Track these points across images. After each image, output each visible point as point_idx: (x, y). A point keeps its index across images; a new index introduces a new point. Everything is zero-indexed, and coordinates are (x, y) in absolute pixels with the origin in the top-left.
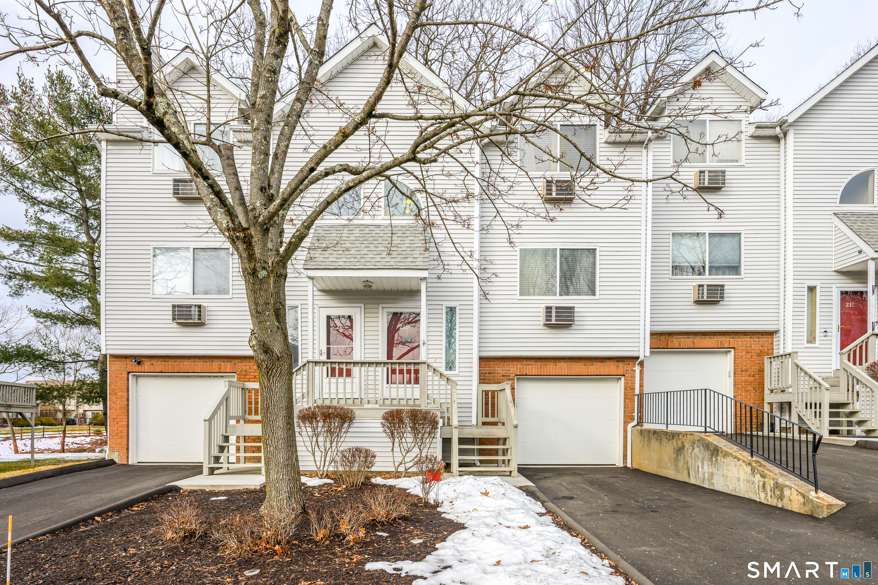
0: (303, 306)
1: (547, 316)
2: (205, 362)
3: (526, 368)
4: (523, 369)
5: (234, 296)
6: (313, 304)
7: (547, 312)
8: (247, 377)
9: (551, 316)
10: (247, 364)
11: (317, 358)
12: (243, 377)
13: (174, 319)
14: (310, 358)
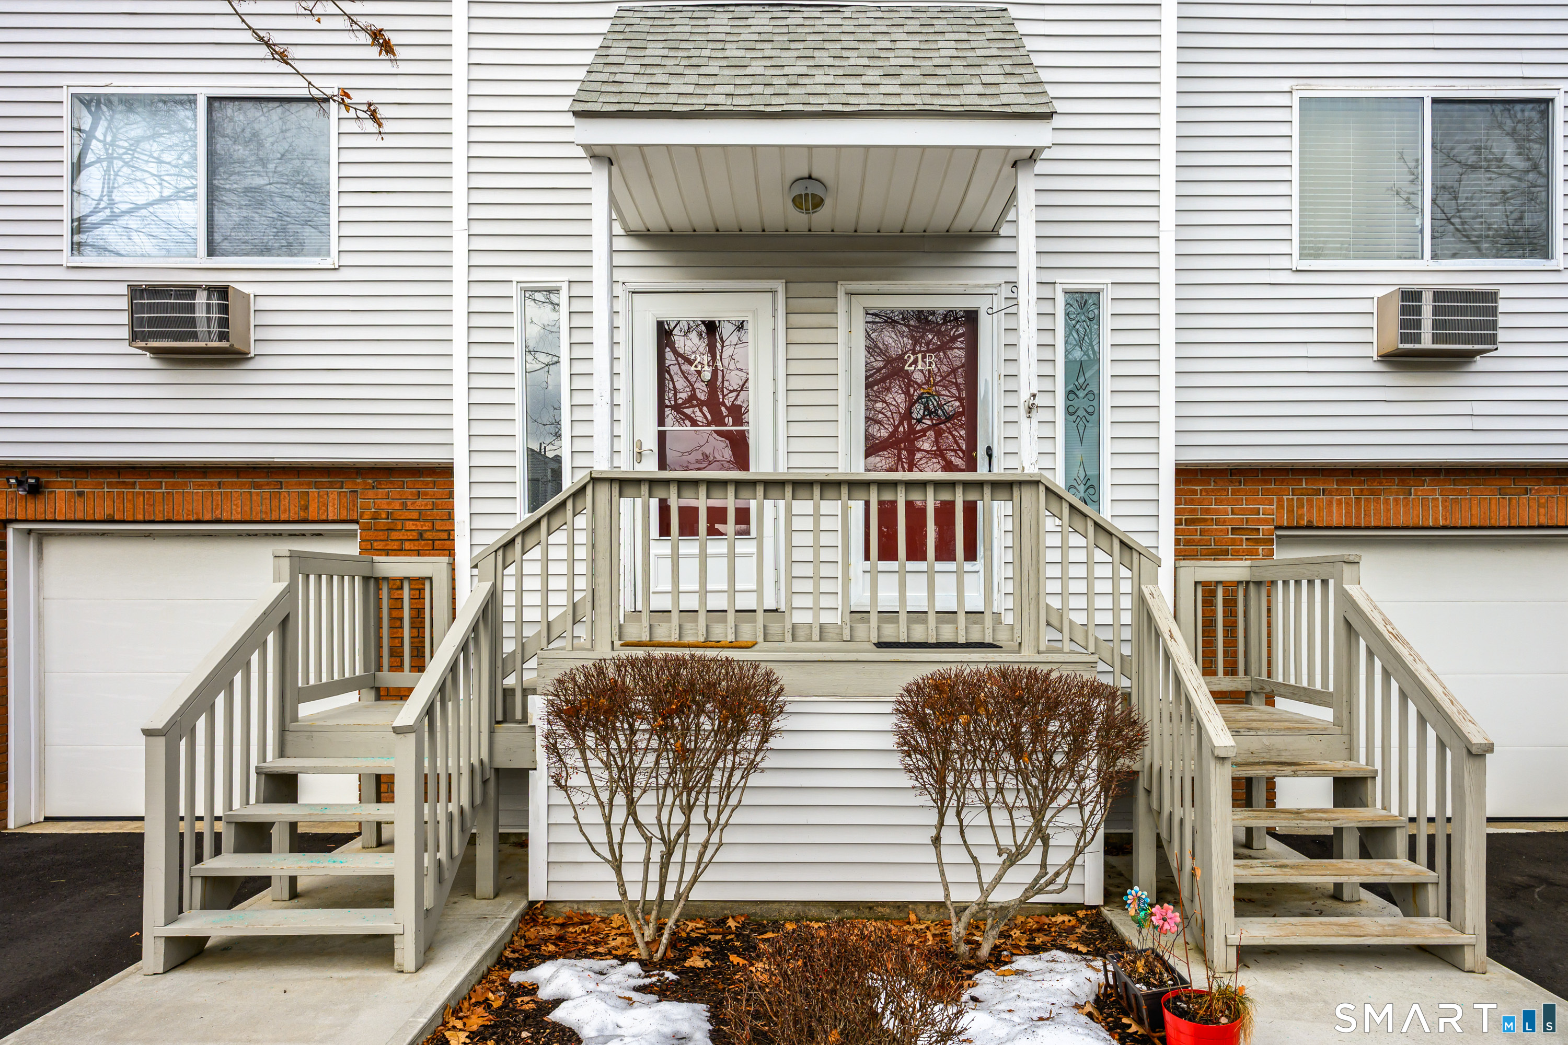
0: (577, 290)
1: (1404, 324)
2: (257, 486)
3: (1310, 502)
4: (1301, 506)
5: (347, 260)
6: (613, 282)
7: (1404, 310)
8: (394, 535)
9: (1418, 324)
10: (395, 492)
11: (625, 466)
12: (382, 535)
13: (135, 337)
14: (602, 466)
